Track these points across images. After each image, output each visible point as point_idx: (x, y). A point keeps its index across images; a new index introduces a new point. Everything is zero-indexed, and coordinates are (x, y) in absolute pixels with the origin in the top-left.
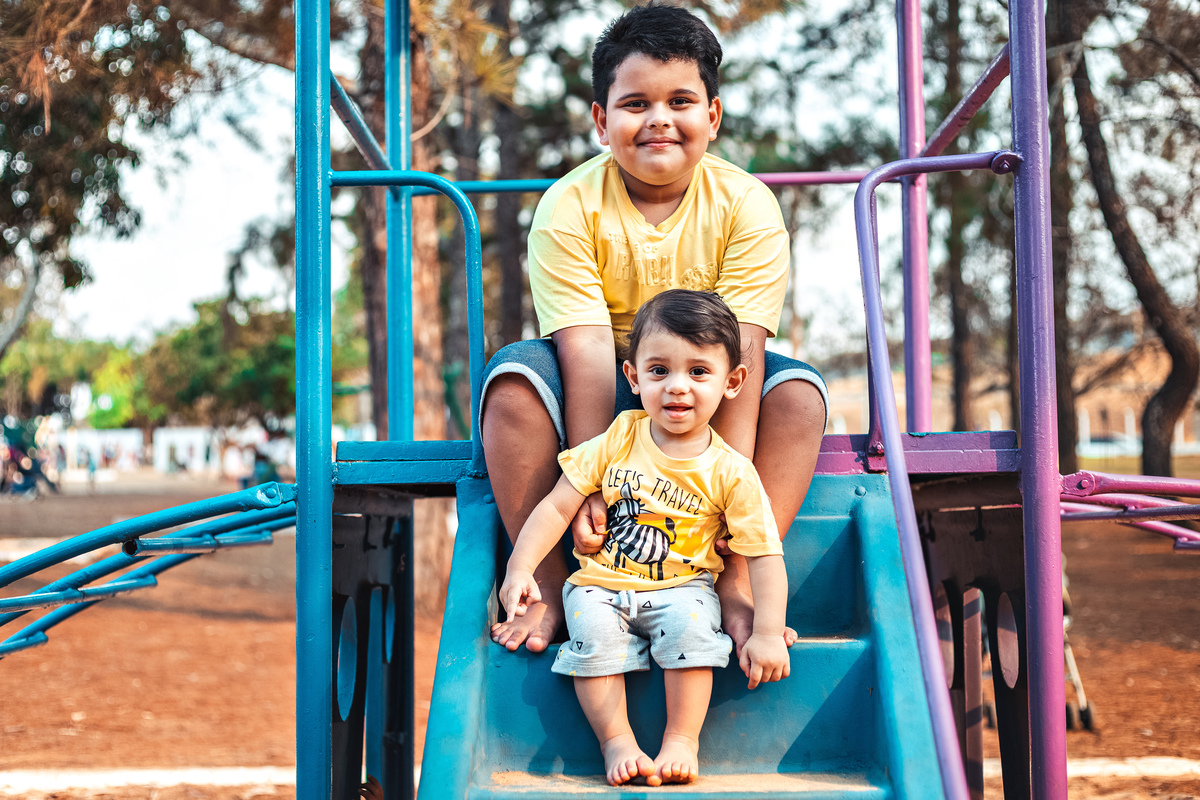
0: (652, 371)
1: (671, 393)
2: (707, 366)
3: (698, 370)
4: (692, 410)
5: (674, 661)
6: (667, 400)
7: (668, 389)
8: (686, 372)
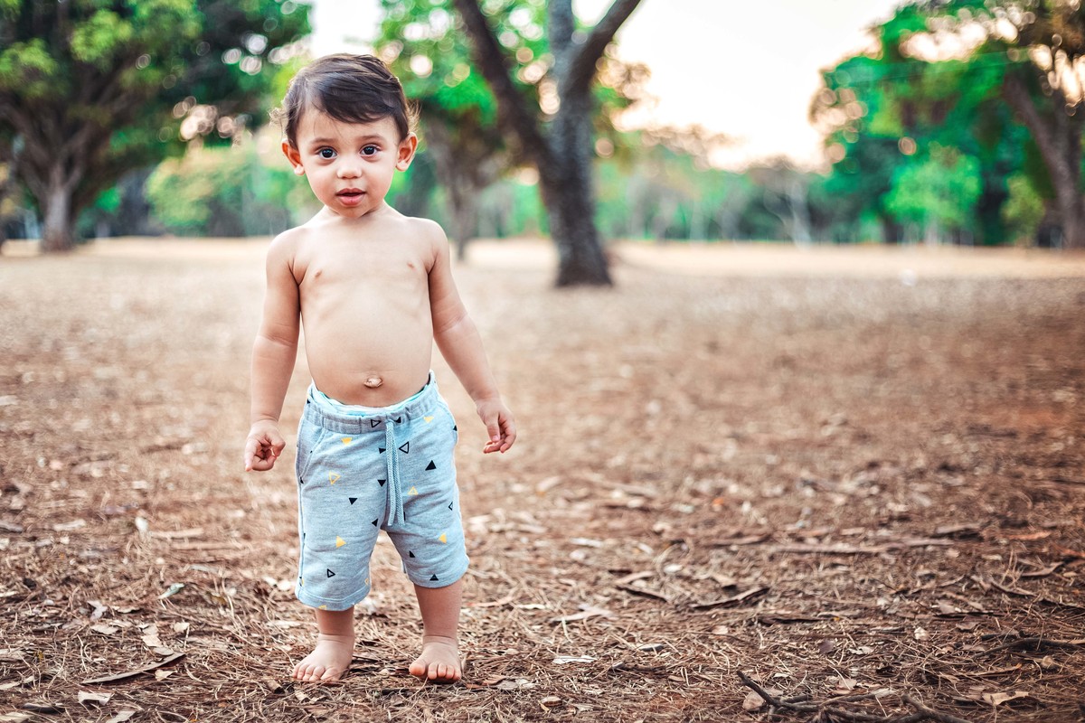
0: (318, 153)
1: (344, 178)
2: (380, 141)
3: (369, 149)
4: (366, 195)
5: (425, 581)
6: (342, 186)
7: (340, 174)
8: (357, 152)
